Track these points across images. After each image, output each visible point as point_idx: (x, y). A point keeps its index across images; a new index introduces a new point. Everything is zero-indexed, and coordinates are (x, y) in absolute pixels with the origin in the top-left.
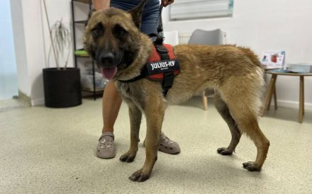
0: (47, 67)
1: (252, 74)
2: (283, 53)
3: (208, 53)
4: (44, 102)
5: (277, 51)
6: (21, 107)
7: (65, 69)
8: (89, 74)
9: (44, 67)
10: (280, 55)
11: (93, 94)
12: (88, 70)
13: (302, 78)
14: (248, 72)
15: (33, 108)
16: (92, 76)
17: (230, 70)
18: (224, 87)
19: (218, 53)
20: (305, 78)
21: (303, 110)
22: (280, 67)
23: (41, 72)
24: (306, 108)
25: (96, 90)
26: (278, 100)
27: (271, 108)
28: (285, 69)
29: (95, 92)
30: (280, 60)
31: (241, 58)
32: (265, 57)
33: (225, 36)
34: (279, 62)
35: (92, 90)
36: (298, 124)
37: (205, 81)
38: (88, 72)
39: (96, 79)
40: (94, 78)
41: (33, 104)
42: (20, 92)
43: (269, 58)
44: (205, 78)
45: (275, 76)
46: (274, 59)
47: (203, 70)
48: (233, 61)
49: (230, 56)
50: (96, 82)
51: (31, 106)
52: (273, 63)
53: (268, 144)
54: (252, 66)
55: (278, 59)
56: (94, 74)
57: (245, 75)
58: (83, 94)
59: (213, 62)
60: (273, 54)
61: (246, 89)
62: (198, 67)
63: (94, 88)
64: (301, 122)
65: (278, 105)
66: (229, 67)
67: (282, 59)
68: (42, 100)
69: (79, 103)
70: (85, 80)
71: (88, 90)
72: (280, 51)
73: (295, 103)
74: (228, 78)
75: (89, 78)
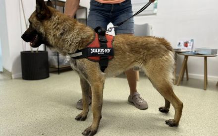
0: (24, 50)
1: (166, 57)
2: (192, 40)
3: (136, 43)
4: (21, 76)
5: (188, 39)
6: (5, 80)
7: (37, 52)
8: (55, 55)
9: (22, 50)
10: (190, 42)
11: (57, 70)
12: (53, 53)
13: (206, 58)
14: (164, 55)
15: (14, 81)
16: (57, 57)
17: (151, 54)
18: (147, 65)
19: (142, 43)
20: (208, 58)
21: (207, 80)
22: (190, 50)
23: (20, 54)
24: (208, 79)
25: (60, 67)
26: (189, 74)
27: (184, 79)
28: (194, 52)
29: (59, 68)
30: (190, 45)
31: (158, 46)
32: (179, 43)
33: (151, 28)
34: (190, 47)
35: (57, 67)
36: (203, 90)
37: (132, 63)
38: (54, 54)
39: (60, 59)
40: (58, 58)
41: (13, 77)
42: (4, 69)
43: (182, 44)
44: (133, 60)
45: (186, 57)
46: (186, 45)
47: (131, 55)
48: (153, 48)
49: (151, 45)
50: (60, 61)
51: (12, 79)
52: (185, 48)
53: (182, 105)
54: (166, 51)
55: (188, 44)
56: (58, 56)
57: (161, 57)
58: (50, 69)
59: (139, 49)
60: (185, 41)
61: (163, 67)
62: (128, 53)
63: (59, 65)
64: (205, 89)
65: (189, 77)
66: (150, 53)
67: (191, 44)
68: (20, 74)
69: (48, 76)
70: (52, 60)
71: (54, 67)
72: (190, 39)
73: (201, 76)
74: (149, 60)
75: (55, 58)
